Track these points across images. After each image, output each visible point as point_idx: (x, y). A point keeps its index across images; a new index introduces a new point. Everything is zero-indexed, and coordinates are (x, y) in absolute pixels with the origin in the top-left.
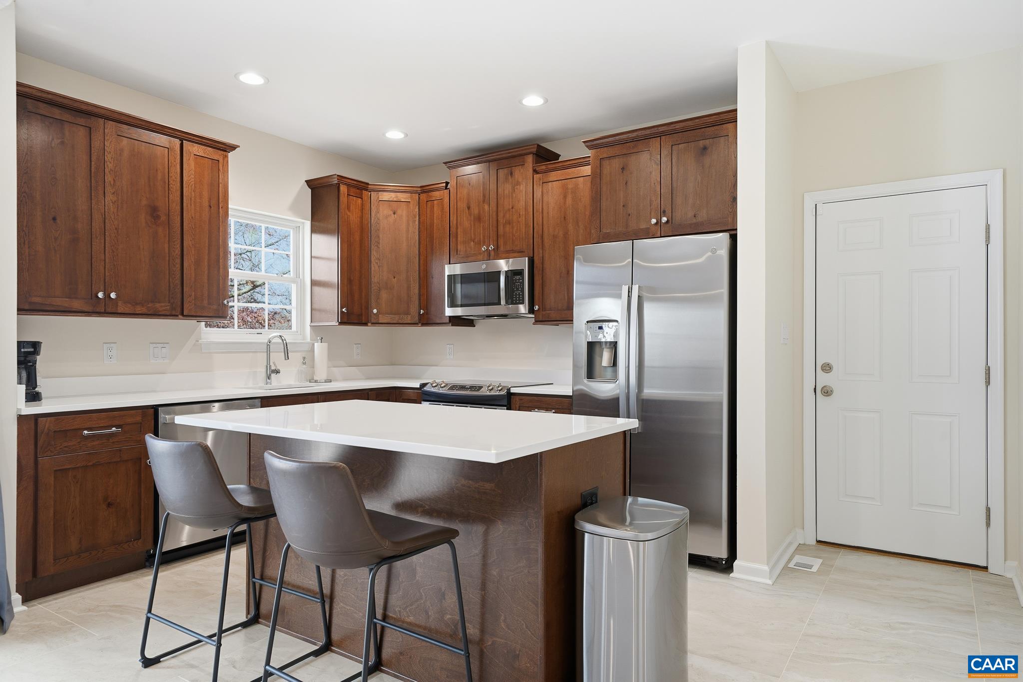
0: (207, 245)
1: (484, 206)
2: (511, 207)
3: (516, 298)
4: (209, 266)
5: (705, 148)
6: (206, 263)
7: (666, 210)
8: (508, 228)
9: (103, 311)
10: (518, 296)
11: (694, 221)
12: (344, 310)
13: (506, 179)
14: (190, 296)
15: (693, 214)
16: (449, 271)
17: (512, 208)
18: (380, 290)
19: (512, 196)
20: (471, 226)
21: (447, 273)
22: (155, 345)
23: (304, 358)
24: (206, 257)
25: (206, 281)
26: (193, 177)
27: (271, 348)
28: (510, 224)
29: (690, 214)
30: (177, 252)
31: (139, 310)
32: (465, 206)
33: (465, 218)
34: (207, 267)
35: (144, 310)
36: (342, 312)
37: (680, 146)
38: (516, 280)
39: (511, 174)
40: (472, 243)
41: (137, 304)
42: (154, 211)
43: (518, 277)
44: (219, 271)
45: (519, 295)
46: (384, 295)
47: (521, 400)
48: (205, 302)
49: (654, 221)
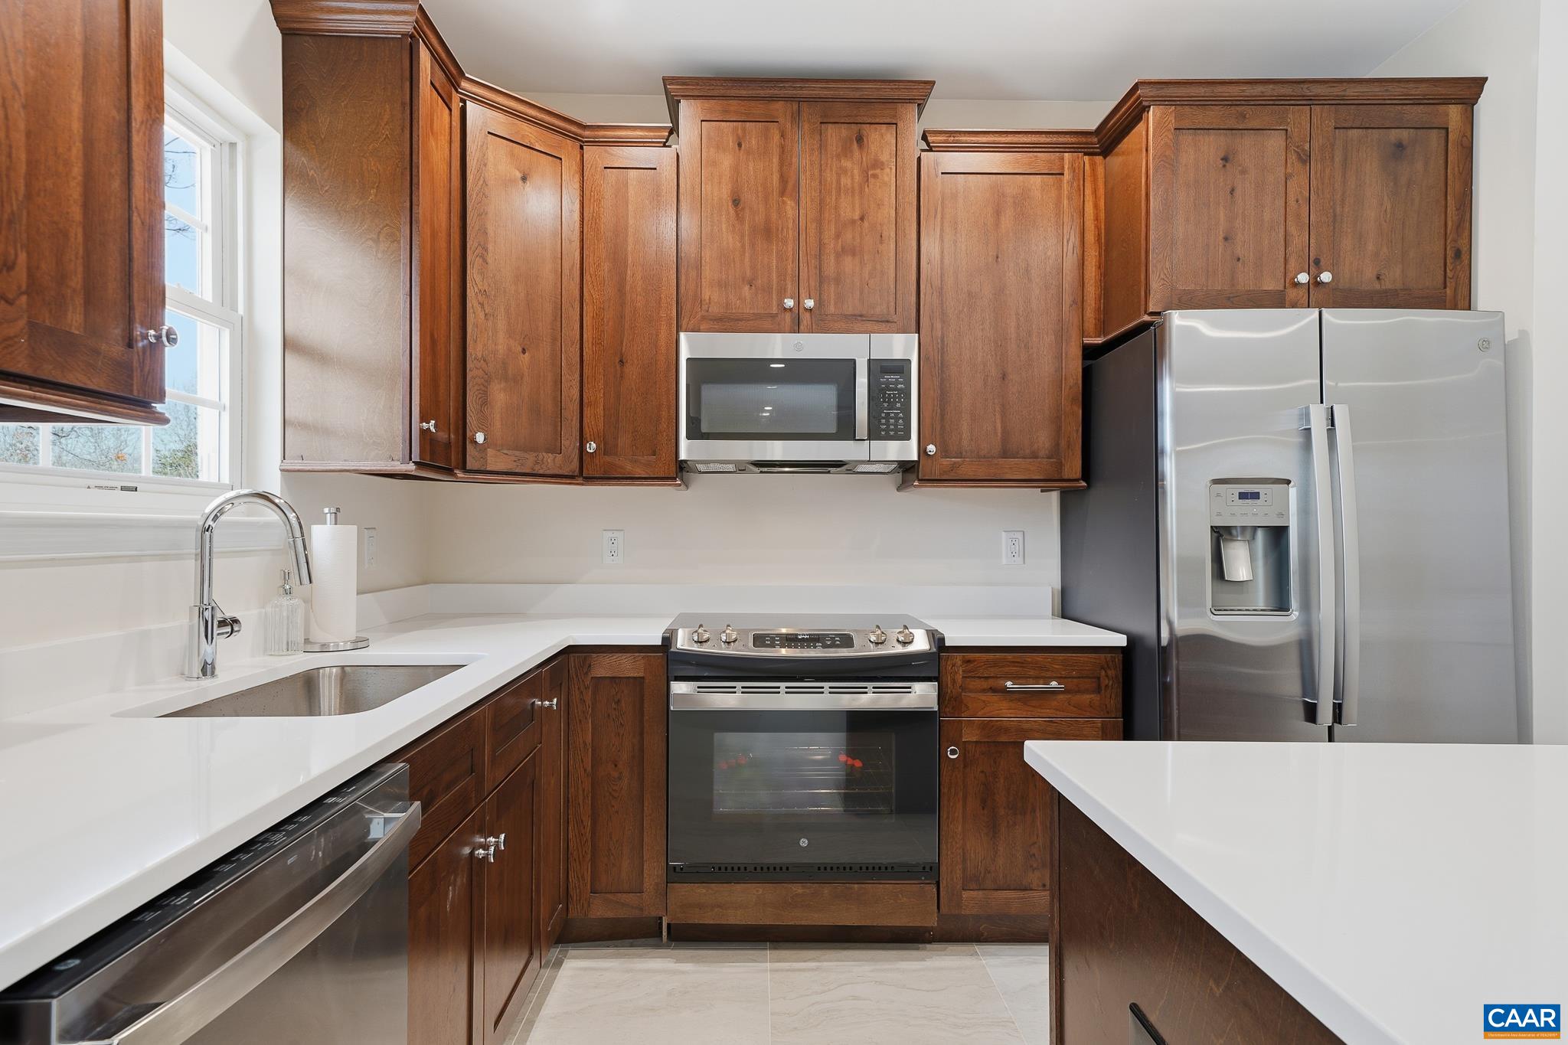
1: (784, 203)
2: (857, 217)
3: (888, 424)
5: (1400, 146)
7: (1322, 260)
8: (849, 263)
10: (892, 421)
11: (1378, 287)
12: (428, 426)
13: (846, 151)
15: (1375, 273)
16: (691, 348)
17: (862, 219)
18: (488, 380)
19: (861, 191)
20: (743, 246)
21: (684, 354)
23: (287, 575)
27: (215, 544)
28: (854, 254)
29: (1369, 273)
32: (725, 196)
33: (724, 226)
36: (424, 433)
37: (1351, 132)
38: (888, 383)
39: (860, 140)
40: (747, 288)
43: (892, 378)
45: (897, 418)
46: (500, 396)
47: (969, 661)
49: (1303, 278)
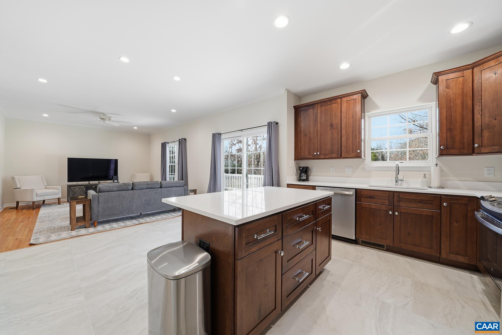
0: (351, 131)
4: (352, 139)
6: (351, 138)
9: (317, 158)
12: (442, 147)
14: (344, 150)
18: (482, 130)
22: (347, 168)
23: (425, 175)
24: (351, 136)
25: (351, 144)
26: (345, 109)
30: (339, 136)
31: (327, 157)
34: (351, 139)
35: (328, 157)
36: (441, 149)
41: (326, 155)
42: (332, 125)
44: (356, 140)
46: (486, 134)
48: (351, 152)
